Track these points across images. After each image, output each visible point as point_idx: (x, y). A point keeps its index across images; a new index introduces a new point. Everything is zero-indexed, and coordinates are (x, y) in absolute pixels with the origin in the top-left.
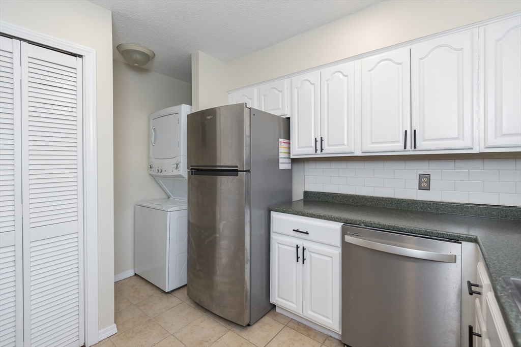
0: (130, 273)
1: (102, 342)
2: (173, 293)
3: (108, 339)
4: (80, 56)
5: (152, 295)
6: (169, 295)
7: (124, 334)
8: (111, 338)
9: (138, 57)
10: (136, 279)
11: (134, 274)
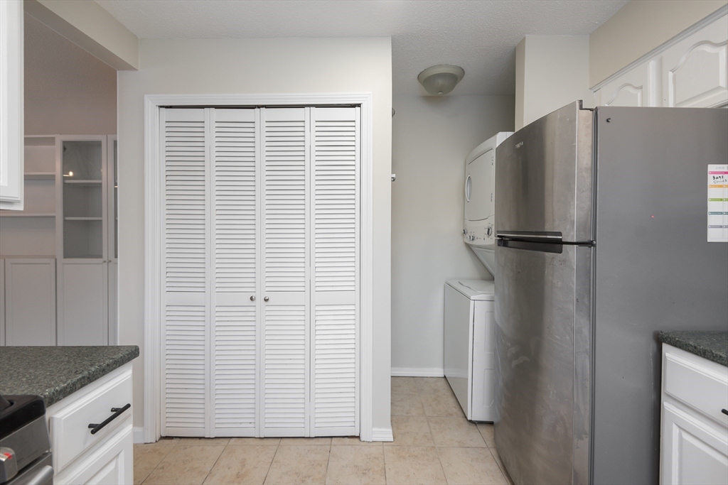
0: (439, 372)
1: (375, 444)
2: (479, 426)
3: (381, 443)
4: (359, 105)
5: (452, 415)
6: (473, 427)
7: (398, 447)
8: (385, 444)
9: (440, 82)
10: (442, 383)
11: (443, 376)
